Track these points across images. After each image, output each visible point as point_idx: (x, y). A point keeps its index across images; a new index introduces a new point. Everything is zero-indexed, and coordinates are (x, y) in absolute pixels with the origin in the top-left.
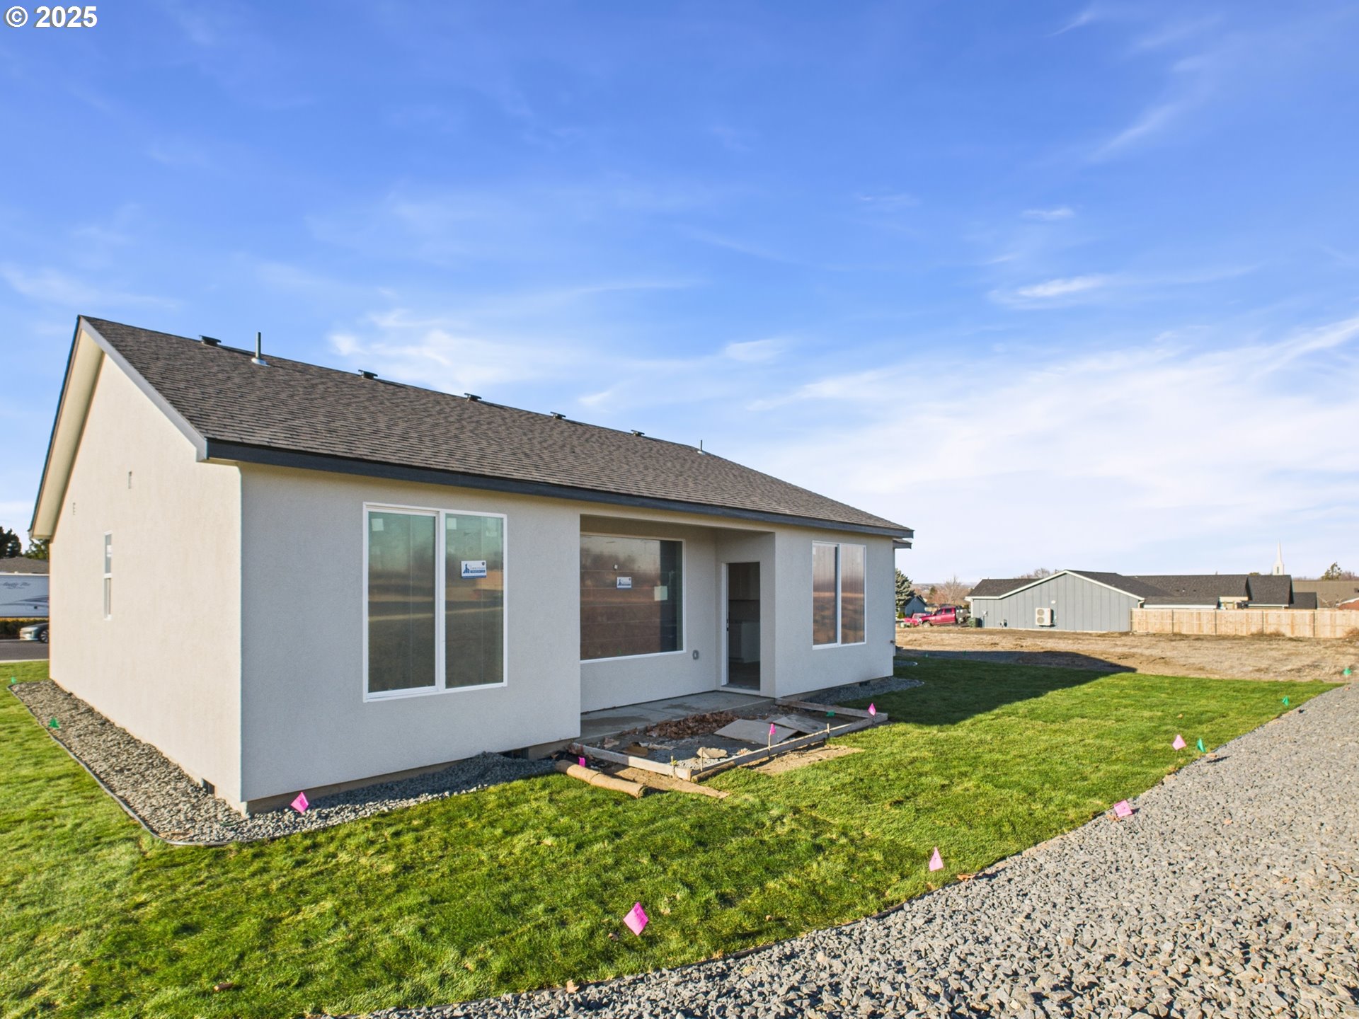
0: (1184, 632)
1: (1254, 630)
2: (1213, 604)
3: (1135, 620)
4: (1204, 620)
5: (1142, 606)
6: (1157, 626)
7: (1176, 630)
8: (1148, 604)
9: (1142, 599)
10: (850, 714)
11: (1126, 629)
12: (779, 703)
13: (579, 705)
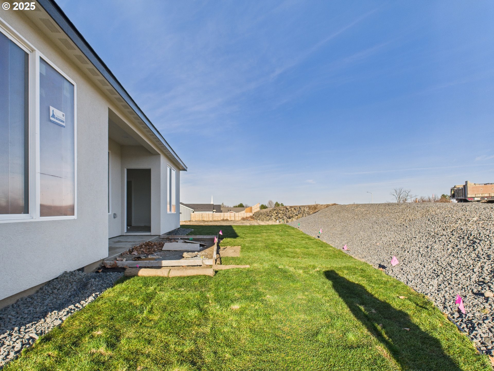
0: (205, 220)
1: (222, 219)
2: (212, 211)
3: (192, 216)
4: (210, 216)
5: (193, 212)
6: (198, 218)
7: (203, 219)
8: (195, 211)
9: (193, 210)
10: (200, 238)
11: (190, 220)
12: (162, 237)
13: (108, 235)
